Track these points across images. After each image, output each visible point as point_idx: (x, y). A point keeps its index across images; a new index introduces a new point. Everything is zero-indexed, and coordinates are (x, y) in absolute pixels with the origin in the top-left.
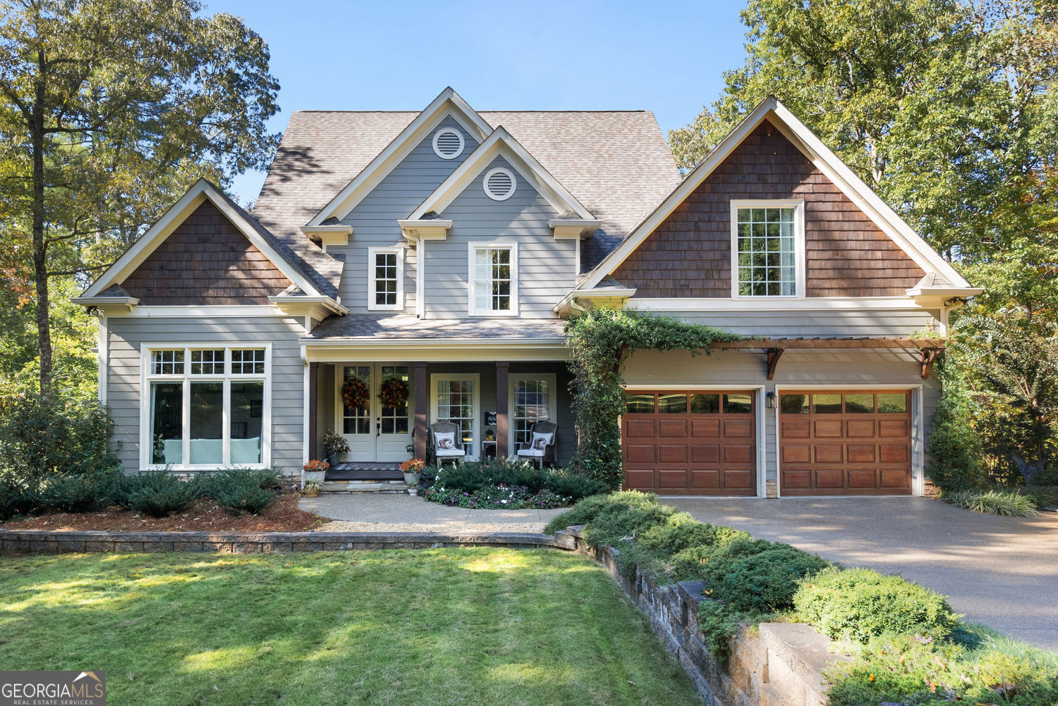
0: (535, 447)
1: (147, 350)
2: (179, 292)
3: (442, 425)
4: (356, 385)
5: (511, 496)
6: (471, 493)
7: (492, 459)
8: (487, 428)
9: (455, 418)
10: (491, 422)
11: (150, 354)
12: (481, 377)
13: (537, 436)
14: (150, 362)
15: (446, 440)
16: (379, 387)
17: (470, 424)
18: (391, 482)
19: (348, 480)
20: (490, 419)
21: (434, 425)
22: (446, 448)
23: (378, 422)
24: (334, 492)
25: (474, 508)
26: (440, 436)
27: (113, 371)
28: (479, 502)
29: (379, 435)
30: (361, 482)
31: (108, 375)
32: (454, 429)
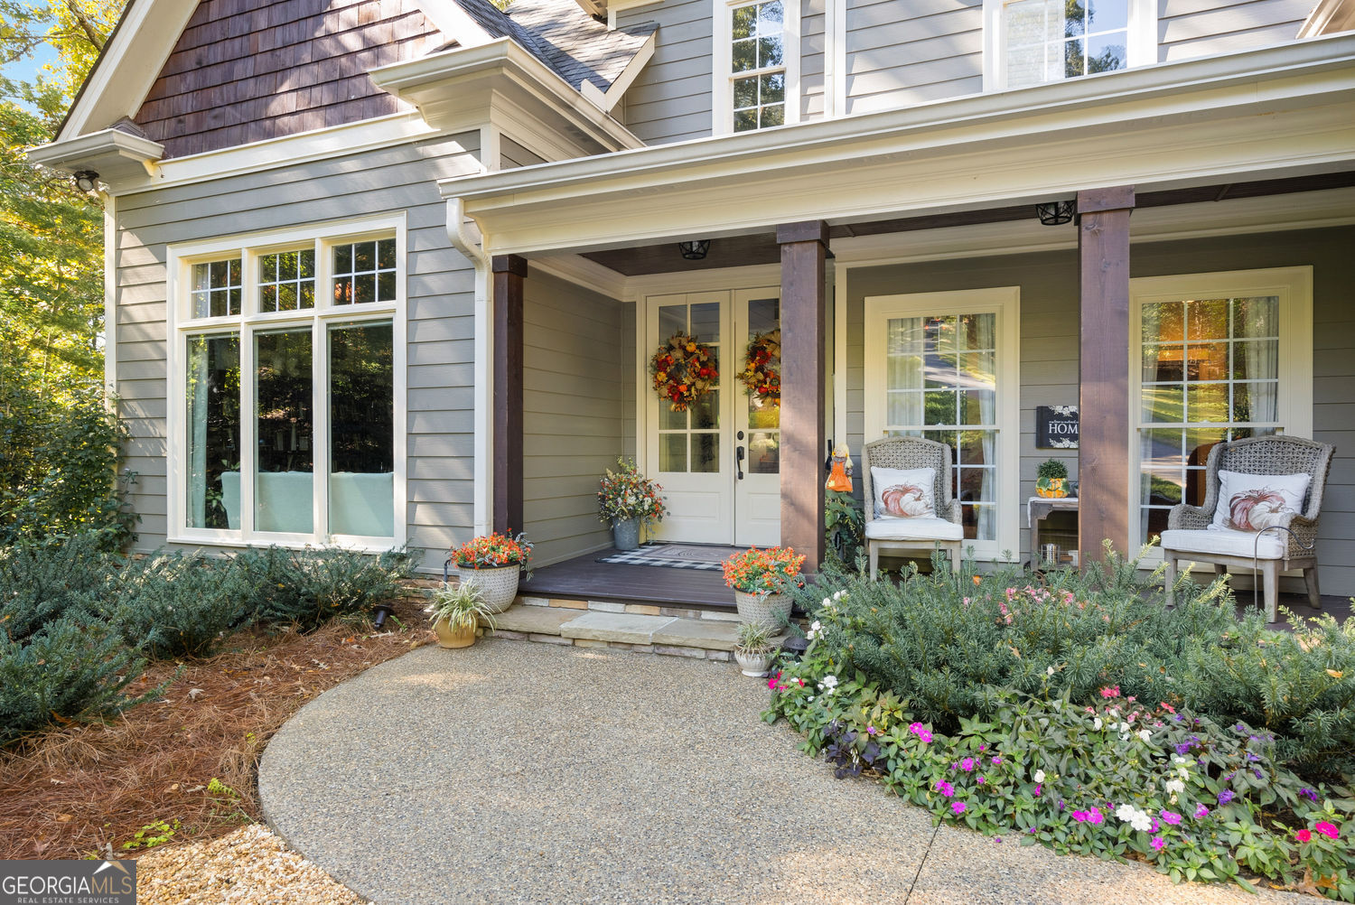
0: (1232, 525)
1: (179, 261)
2: (232, 114)
3: (897, 450)
4: (683, 348)
5: (1174, 786)
6: (949, 726)
7: (1062, 560)
8: (1045, 456)
9: (940, 427)
10: (1058, 438)
11: (187, 273)
12: (1024, 299)
13: (1236, 483)
14: (188, 291)
15: (905, 491)
16: (742, 352)
17: (987, 445)
18: (707, 615)
19: (585, 598)
20: (1054, 427)
21: (870, 449)
22: (903, 515)
23: (739, 443)
24: (528, 635)
25: (959, 821)
26: (885, 479)
27: (128, 315)
28: (985, 792)
29: (741, 476)
30: (620, 607)
31: (119, 325)
32: (935, 459)
